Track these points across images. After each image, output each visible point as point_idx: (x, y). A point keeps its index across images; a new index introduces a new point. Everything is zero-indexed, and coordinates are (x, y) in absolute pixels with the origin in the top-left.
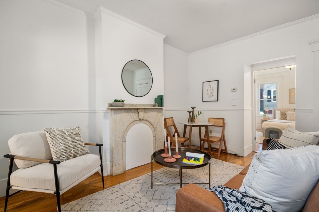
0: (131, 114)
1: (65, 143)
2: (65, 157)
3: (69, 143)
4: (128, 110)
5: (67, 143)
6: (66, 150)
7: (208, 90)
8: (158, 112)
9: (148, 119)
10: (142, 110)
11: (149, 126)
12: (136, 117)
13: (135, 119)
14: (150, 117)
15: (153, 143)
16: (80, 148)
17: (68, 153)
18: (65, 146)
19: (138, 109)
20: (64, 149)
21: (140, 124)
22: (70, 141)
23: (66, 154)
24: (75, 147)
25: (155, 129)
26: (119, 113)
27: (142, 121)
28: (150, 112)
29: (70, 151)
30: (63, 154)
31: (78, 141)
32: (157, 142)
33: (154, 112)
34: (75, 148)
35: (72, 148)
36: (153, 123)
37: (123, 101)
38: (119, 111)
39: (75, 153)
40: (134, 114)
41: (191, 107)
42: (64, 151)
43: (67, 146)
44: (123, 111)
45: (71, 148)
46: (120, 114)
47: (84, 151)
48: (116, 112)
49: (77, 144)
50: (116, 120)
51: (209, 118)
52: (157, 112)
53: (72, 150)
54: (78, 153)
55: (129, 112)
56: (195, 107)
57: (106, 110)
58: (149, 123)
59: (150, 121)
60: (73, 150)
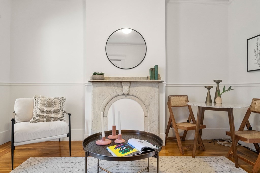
0: (113, 87)
1: (42, 108)
2: (38, 119)
3: (45, 109)
4: (110, 84)
5: (43, 108)
6: (40, 114)
7: (256, 50)
8: (152, 87)
9: (135, 94)
10: (127, 83)
11: (139, 103)
12: (119, 92)
13: (118, 94)
14: (138, 92)
15: (145, 124)
16: (54, 114)
17: (41, 116)
18: (40, 111)
19: (121, 82)
20: (39, 112)
21: (126, 99)
22: (46, 107)
23: (39, 117)
24: (49, 112)
25: (147, 107)
26: (99, 86)
27: (129, 97)
28: (139, 86)
29: (44, 115)
30: (37, 117)
31: (53, 108)
32: (150, 123)
33: (145, 86)
34: (49, 114)
35: (46, 113)
36: (143, 100)
37: (102, 74)
38: (99, 84)
39: (48, 118)
40: (117, 88)
41: (215, 81)
42: (39, 114)
43: (43, 110)
44: (104, 84)
45: (44, 113)
46: (100, 88)
47: (58, 118)
48: (96, 85)
49: (52, 111)
50: (96, 92)
51: (253, 99)
52: (149, 86)
53: (45, 115)
54: (51, 118)
55: (111, 86)
56: (221, 81)
57: (88, 83)
58: (138, 99)
59: (138, 96)
60: (47, 115)
